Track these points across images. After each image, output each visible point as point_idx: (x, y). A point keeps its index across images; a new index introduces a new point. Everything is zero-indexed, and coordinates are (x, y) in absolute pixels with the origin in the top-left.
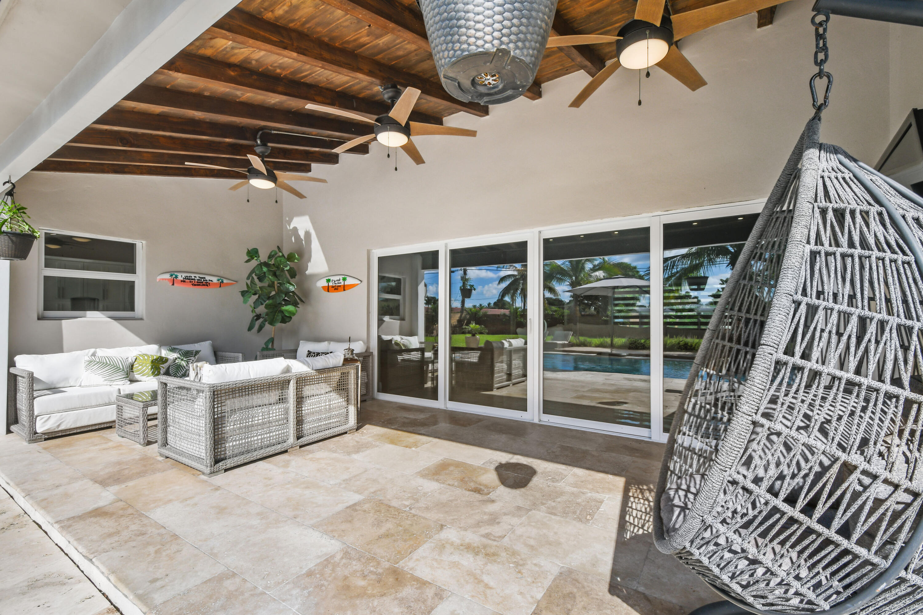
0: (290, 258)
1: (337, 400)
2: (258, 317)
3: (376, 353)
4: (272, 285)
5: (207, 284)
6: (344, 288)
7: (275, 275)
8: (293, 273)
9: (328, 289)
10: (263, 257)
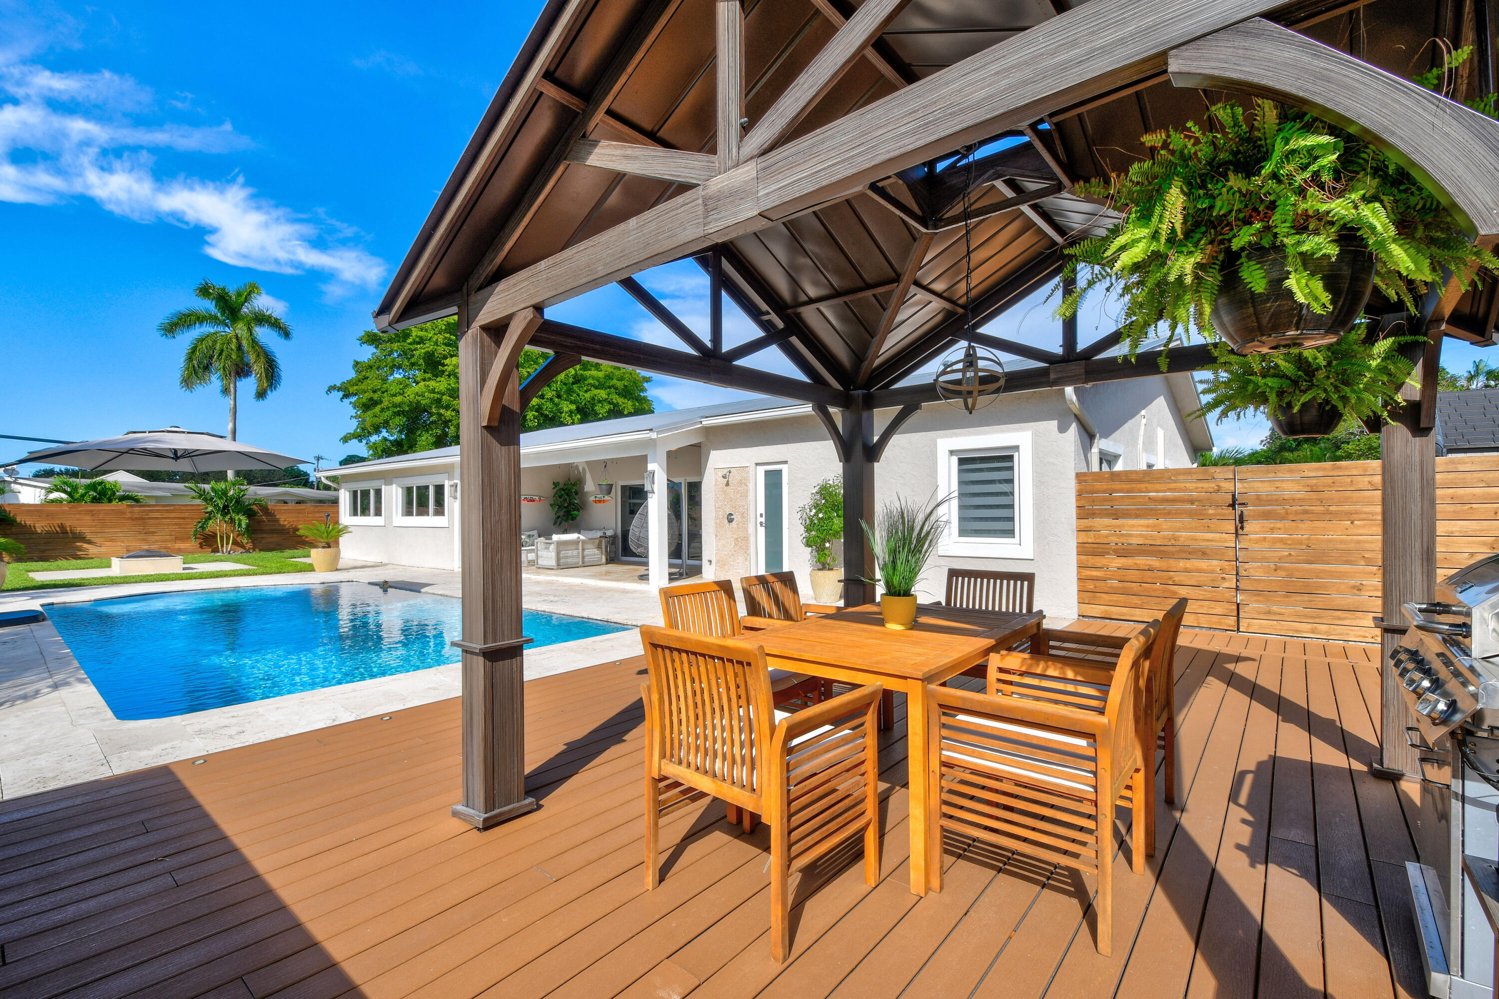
0: (574, 485)
1: (596, 551)
2: (558, 517)
3: (620, 536)
4: (565, 500)
5: (534, 501)
6: (604, 501)
7: (567, 495)
8: (576, 493)
9: (596, 502)
10: (561, 486)
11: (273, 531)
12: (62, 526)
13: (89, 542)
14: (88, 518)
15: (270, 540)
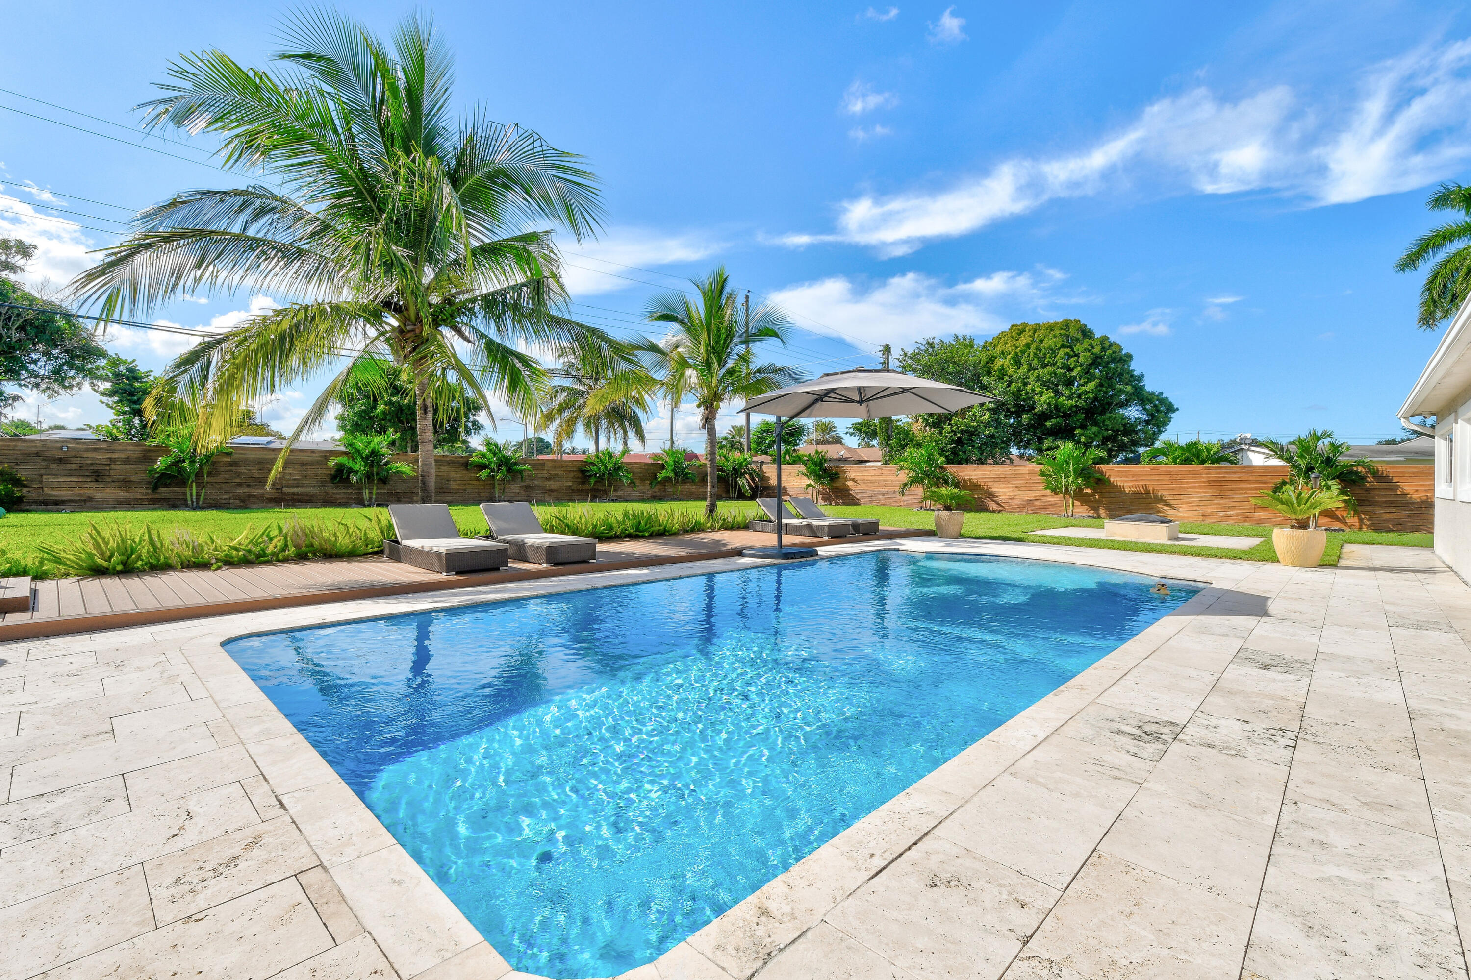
11: (1390, 504)
12: (1146, 487)
13: (1167, 504)
14: (1167, 479)
15: (1387, 516)
